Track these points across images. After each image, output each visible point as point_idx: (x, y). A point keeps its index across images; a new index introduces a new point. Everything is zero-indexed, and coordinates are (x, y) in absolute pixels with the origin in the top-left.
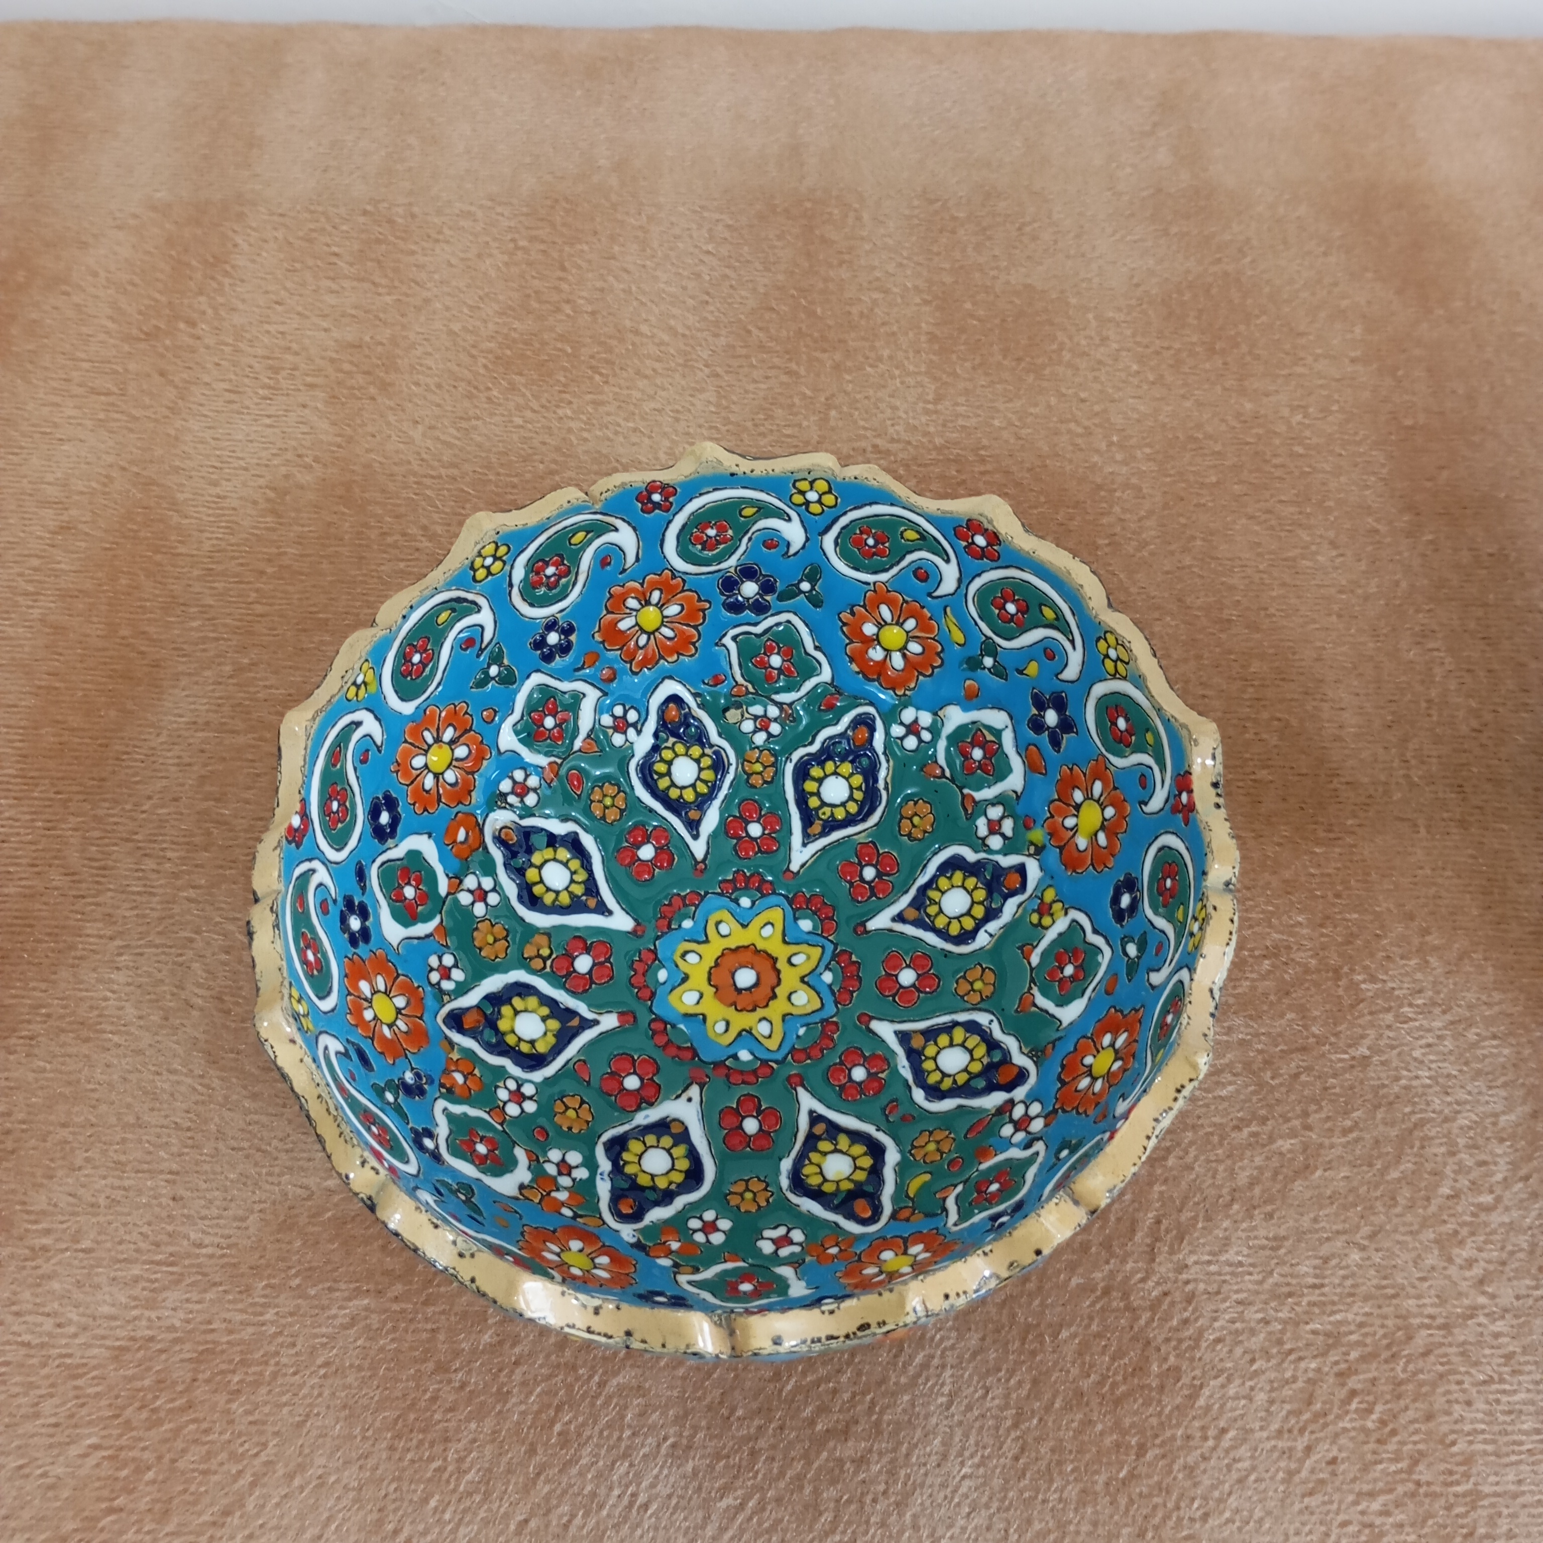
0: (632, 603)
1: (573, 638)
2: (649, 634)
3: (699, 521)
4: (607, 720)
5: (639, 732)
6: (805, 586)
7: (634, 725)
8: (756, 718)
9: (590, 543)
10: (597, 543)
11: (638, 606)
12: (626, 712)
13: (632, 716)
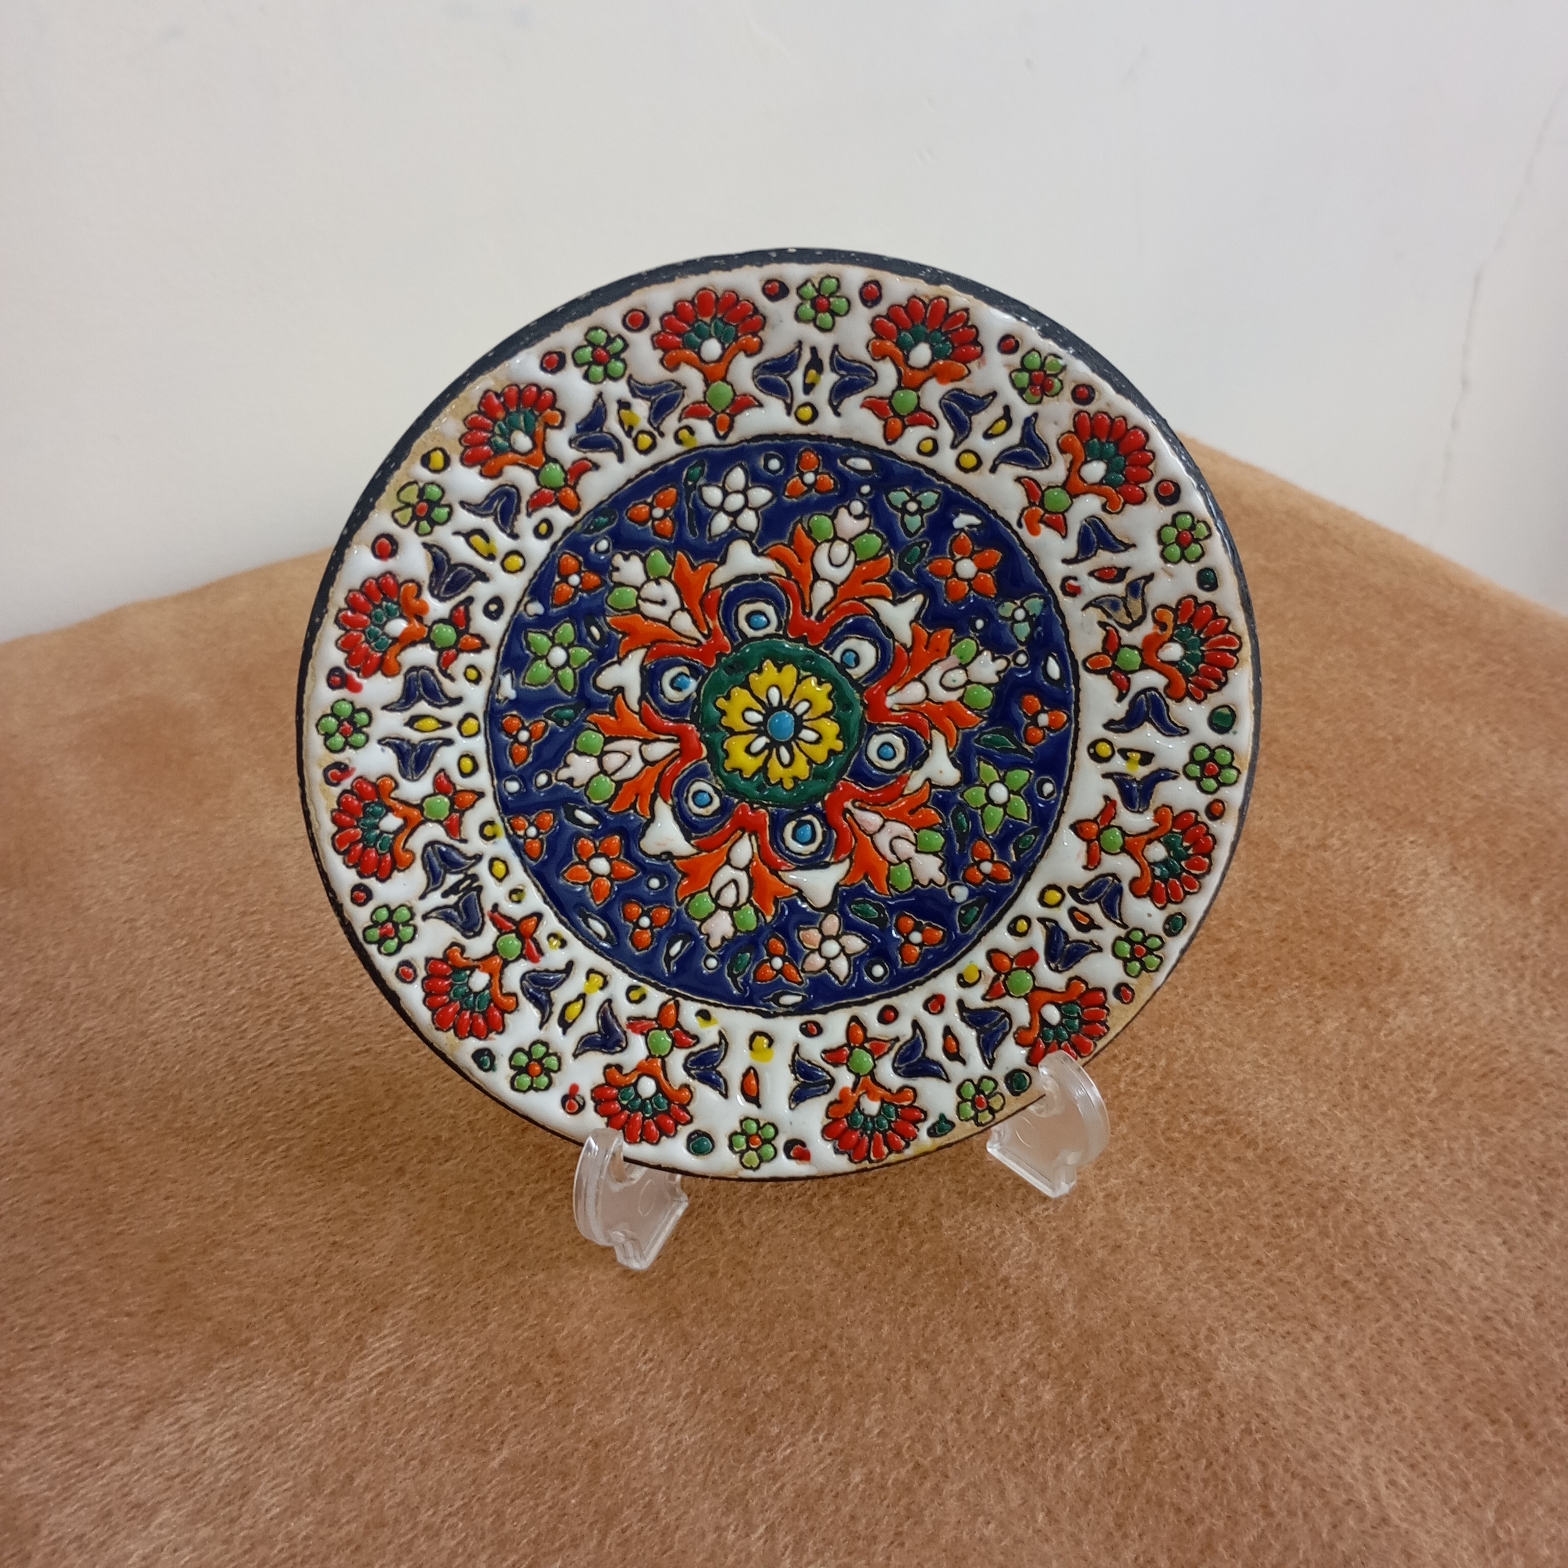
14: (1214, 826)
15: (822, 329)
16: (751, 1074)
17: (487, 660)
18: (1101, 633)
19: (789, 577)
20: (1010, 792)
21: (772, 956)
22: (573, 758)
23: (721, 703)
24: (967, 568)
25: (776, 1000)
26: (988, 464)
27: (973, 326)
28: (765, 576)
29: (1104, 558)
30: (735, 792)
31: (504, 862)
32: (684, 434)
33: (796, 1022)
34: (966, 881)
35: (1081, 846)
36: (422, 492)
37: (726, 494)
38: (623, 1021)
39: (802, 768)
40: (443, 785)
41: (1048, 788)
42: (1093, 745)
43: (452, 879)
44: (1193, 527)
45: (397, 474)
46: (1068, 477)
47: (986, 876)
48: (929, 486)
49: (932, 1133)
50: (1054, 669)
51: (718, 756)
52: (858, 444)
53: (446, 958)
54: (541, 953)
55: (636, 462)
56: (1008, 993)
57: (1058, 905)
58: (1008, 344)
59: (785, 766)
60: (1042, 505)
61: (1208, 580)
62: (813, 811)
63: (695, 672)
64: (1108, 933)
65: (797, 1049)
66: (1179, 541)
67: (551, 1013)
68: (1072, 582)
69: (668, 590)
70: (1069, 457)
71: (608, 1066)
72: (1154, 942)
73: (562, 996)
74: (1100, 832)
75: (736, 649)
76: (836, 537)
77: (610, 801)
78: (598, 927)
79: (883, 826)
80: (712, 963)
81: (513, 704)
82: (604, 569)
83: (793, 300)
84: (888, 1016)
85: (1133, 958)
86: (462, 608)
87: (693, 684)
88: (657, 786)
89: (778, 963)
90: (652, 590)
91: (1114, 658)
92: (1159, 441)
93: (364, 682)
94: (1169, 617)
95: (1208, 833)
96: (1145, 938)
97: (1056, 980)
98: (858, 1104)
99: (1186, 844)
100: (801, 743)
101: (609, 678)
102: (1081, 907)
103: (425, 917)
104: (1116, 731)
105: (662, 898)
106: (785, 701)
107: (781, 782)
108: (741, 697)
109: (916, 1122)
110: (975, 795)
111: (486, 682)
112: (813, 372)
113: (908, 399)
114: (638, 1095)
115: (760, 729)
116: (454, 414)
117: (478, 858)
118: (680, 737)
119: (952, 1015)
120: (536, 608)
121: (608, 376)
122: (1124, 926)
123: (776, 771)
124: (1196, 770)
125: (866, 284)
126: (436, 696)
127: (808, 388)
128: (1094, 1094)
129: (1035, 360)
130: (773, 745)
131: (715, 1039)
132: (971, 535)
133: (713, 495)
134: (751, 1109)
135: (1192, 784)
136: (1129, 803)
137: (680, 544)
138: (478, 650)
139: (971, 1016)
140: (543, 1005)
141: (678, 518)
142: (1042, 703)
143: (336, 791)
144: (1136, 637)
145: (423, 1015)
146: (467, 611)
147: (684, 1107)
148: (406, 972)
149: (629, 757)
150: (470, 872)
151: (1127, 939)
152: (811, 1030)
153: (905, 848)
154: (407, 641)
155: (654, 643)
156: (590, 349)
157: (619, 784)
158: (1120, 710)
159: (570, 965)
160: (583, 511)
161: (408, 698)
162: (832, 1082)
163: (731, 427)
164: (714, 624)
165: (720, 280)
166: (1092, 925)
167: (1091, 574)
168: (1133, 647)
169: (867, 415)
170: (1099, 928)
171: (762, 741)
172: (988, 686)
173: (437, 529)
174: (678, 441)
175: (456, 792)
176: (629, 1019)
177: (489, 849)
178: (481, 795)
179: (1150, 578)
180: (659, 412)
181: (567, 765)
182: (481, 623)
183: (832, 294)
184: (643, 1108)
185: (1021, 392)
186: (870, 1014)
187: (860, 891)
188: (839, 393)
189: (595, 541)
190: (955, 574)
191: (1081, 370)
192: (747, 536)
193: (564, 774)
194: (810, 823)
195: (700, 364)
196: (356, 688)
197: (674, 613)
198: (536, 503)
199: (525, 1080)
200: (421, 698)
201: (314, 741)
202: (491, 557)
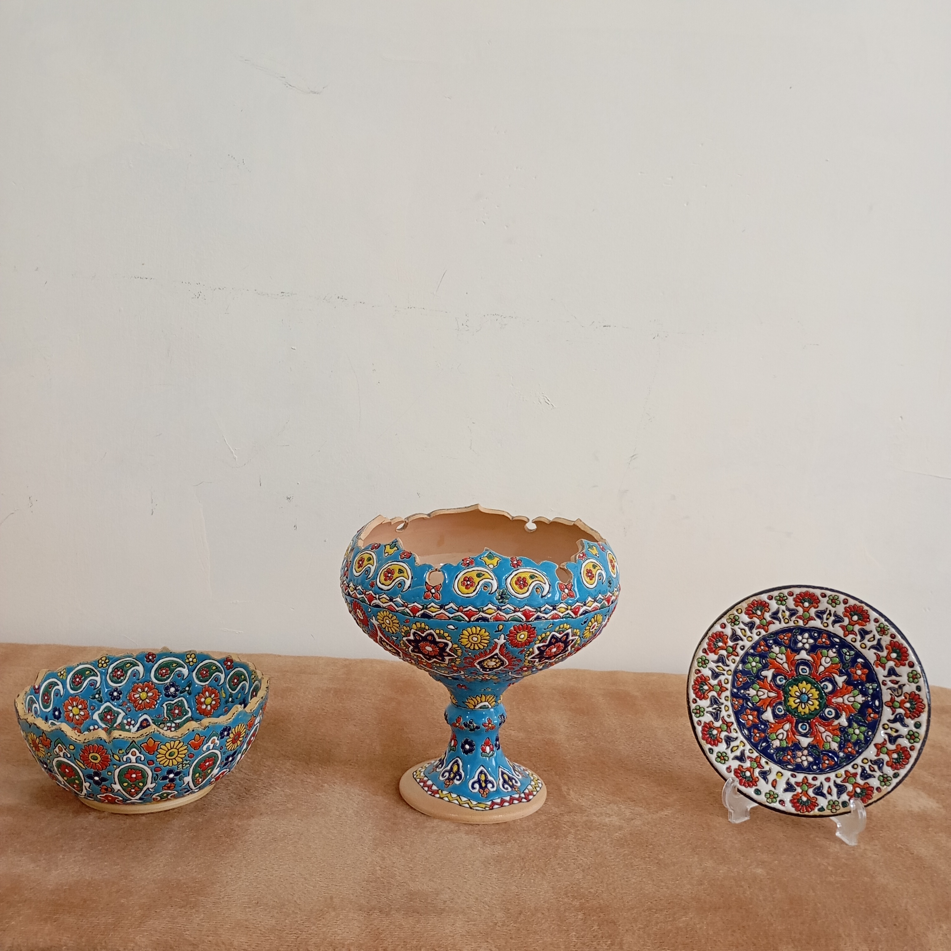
0: (139, 690)
1: (121, 696)
2: (143, 700)
3: (160, 668)
4: (125, 721)
5: (134, 727)
6: (187, 689)
7: (133, 725)
8: (168, 727)
9: (131, 668)
10: (133, 669)
11: (141, 691)
12: (131, 721)
13: (133, 722)
14: (911, 753)
15: (833, 607)
16: (775, 781)
17: (738, 659)
18: (890, 696)
19: (814, 662)
20: (860, 732)
21: (788, 755)
22: (751, 689)
23: (790, 688)
24: (859, 672)
25: (786, 765)
26: (868, 648)
27: (868, 615)
28: (808, 661)
29: (894, 678)
30: (788, 711)
31: (728, 707)
32: (796, 622)
33: (790, 773)
34: (843, 752)
35: (876, 750)
36: (734, 617)
37: (803, 638)
38: (746, 756)
39: (807, 711)
40: (720, 684)
41: (870, 733)
42: (884, 725)
43: (715, 706)
44: (916, 675)
45: (730, 611)
46: (887, 656)
47: (849, 752)
48: (853, 650)
49: (819, 810)
50: (877, 703)
51: (786, 701)
52: (837, 635)
53: (709, 724)
54: (731, 732)
55: (783, 625)
56: (848, 782)
57: (866, 763)
58: (876, 621)
59: (803, 709)
60: (880, 661)
61: (919, 688)
62: (808, 723)
63: (786, 679)
64: (878, 774)
65: (788, 779)
66: (912, 677)
67: (729, 747)
68: (885, 682)
69: (784, 657)
70: (888, 651)
71: (740, 765)
72: (889, 779)
73: (733, 744)
74: (881, 748)
75: (797, 676)
76: (828, 656)
77: (757, 703)
78: (746, 732)
79: (824, 732)
80: (772, 751)
81: (740, 671)
82: (770, 647)
83: (827, 599)
84: (814, 779)
85: (883, 781)
86: (735, 645)
87: (784, 681)
88: (769, 704)
89: (789, 757)
90: (780, 655)
91: (893, 703)
92: (910, 652)
93: (710, 654)
94: (908, 696)
95: (909, 754)
96: (887, 777)
97: (861, 782)
98: (801, 797)
99: (903, 755)
100: (808, 705)
101: (764, 673)
102: (873, 766)
103: (707, 712)
104: (890, 722)
105: (764, 731)
106: (806, 692)
107: (801, 712)
108: (795, 688)
109: (815, 806)
110: (851, 731)
111: (736, 664)
112: (829, 616)
113: (850, 627)
114: (745, 775)
115: (798, 697)
116: (746, 603)
117: (722, 704)
118: (778, 693)
119: (831, 784)
120: (752, 651)
121: (781, 604)
122: (882, 773)
123: (800, 709)
124: (909, 737)
125: (845, 599)
126: (724, 663)
127: (827, 619)
128: (864, 814)
129: (882, 626)
130: (801, 702)
131: (768, 769)
132: (861, 664)
133: (800, 638)
134: (773, 789)
135: (907, 740)
136: (890, 742)
137: (789, 647)
138: (736, 656)
139: (836, 785)
140: (728, 744)
141: (790, 641)
142: (873, 711)
143: (697, 675)
144: (898, 699)
145: (700, 735)
146: (736, 646)
147: (756, 782)
148: (699, 723)
149: (764, 694)
150: (720, 706)
151: (883, 776)
152: (793, 776)
153: (829, 739)
154: (722, 648)
155: (777, 669)
156: (778, 597)
157: (760, 699)
158: (892, 717)
159: (736, 738)
160: (768, 632)
161: (718, 661)
162: (795, 790)
163: (807, 623)
164: (793, 668)
165: (811, 590)
166: (874, 771)
167: (890, 681)
168: (897, 702)
169: (840, 629)
170: (876, 772)
171: (798, 701)
172: (860, 704)
173: (735, 626)
174: (795, 623)
175: (722, 687)
176: (748, 756)
177: (726, 703)
178: (727, 689)
179: (904, 685)
180: (792, 615)
181: (749, 690)
182: (738, 650)
183: (836, 599)
184: (746, 778)
185: (878, 632)
186: (810, 777)
187: (815, 746)
188: (834, 622)
189: (770, 640)
190: (856, 673)
191: (893, 631)
192: (806, 650)
193: (748, 692)
194: (806, 725)
195: (803, 607)
196: (708, 654)
197: (784, 663)
198: (758, 627)
199: (719, 760)
200: (720, 662)
201: (696, 663)
202: (745, 636)
